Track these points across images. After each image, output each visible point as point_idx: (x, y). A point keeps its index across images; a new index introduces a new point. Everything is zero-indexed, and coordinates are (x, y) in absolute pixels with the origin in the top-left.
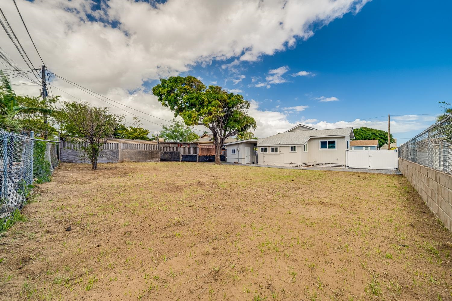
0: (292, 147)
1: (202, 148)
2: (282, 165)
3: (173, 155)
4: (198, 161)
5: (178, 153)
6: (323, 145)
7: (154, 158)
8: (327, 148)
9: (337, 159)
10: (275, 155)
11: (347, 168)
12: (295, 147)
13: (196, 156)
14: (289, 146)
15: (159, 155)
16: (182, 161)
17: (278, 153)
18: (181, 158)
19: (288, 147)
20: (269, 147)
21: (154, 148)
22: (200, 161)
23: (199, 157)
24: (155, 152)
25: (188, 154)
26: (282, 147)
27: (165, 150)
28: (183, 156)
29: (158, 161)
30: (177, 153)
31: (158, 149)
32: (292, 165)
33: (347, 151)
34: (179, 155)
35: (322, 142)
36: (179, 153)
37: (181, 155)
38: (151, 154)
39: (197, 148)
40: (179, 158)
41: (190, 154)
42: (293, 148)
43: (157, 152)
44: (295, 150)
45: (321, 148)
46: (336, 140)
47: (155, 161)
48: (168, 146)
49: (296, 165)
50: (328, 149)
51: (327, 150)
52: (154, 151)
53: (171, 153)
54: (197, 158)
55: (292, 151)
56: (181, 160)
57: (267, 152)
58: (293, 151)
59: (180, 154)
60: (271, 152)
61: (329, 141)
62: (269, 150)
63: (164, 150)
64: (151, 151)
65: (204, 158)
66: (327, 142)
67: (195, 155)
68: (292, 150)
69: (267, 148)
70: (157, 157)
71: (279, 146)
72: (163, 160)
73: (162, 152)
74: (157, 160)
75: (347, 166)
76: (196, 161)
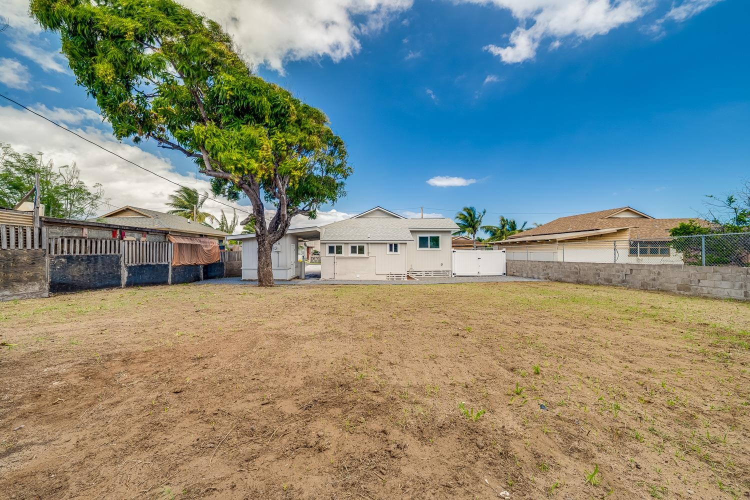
0: (391, 245)
1: (180, 245)
2: (372, 277)
3: (99, 265)
4: (170, 281)
5: (114, 259)
6: (423, 242)
7: (19, 281)
8: (428, 247)
9: (442, 265)
10: (359, 259)
11: (453, 276)
12: (396, 245)
13: (166, 266)
14: (386, 243)
15: (46, 269)
16: (128, 285)
17: (365, 255)
18: (125, 274)
19: (383, 245)
20: (346, 245)
21: (21, 241)
22: (177, 280)
23: (174, 268)
24: (25, 258)
25: (145, 263)
26: (373, 245)
27: (68, 250)
28: (130, 269)
29: (38, 295)
30: (112, 261)
31: (40, 246)
32: (392, 278)
33: (454, 252)
34: (119, 267)
35: (421, 238)
36: (119, 258)
37: (126, 266)
38: (8, 266)
39: (170, 245)
40: (119, 278)
41: (151, 263)
42: (394, 247)
43: (36, 260)
44: (396, 250)
45: (420, 247)
46: (440, 235)
47: (24, 297)
48: (75, 235)
49: (398, 276)
50: (429, 249)
51: (428, 251)
52: (23, 255)
53: (91, 260)
54: (168, 272)
55: (391, 253)
56: (124, 280)
57: (343, 255)
58: (393, 253)
59: (123, 264)
60: (351, 255)
61: (430, 237)
62: (347, 251)
63: (65, 249)
64: (6, 255)
65: (184, 272)
66: (428, 238)
67: (163, 263)
68: (391, 250)
69: (343, 246)
70: (33, 279)
71: (368, 243)
72: (59, 287)
73: (58, 257)
74: (37, 288)
75: (454, 274)
76: (165, 283)
